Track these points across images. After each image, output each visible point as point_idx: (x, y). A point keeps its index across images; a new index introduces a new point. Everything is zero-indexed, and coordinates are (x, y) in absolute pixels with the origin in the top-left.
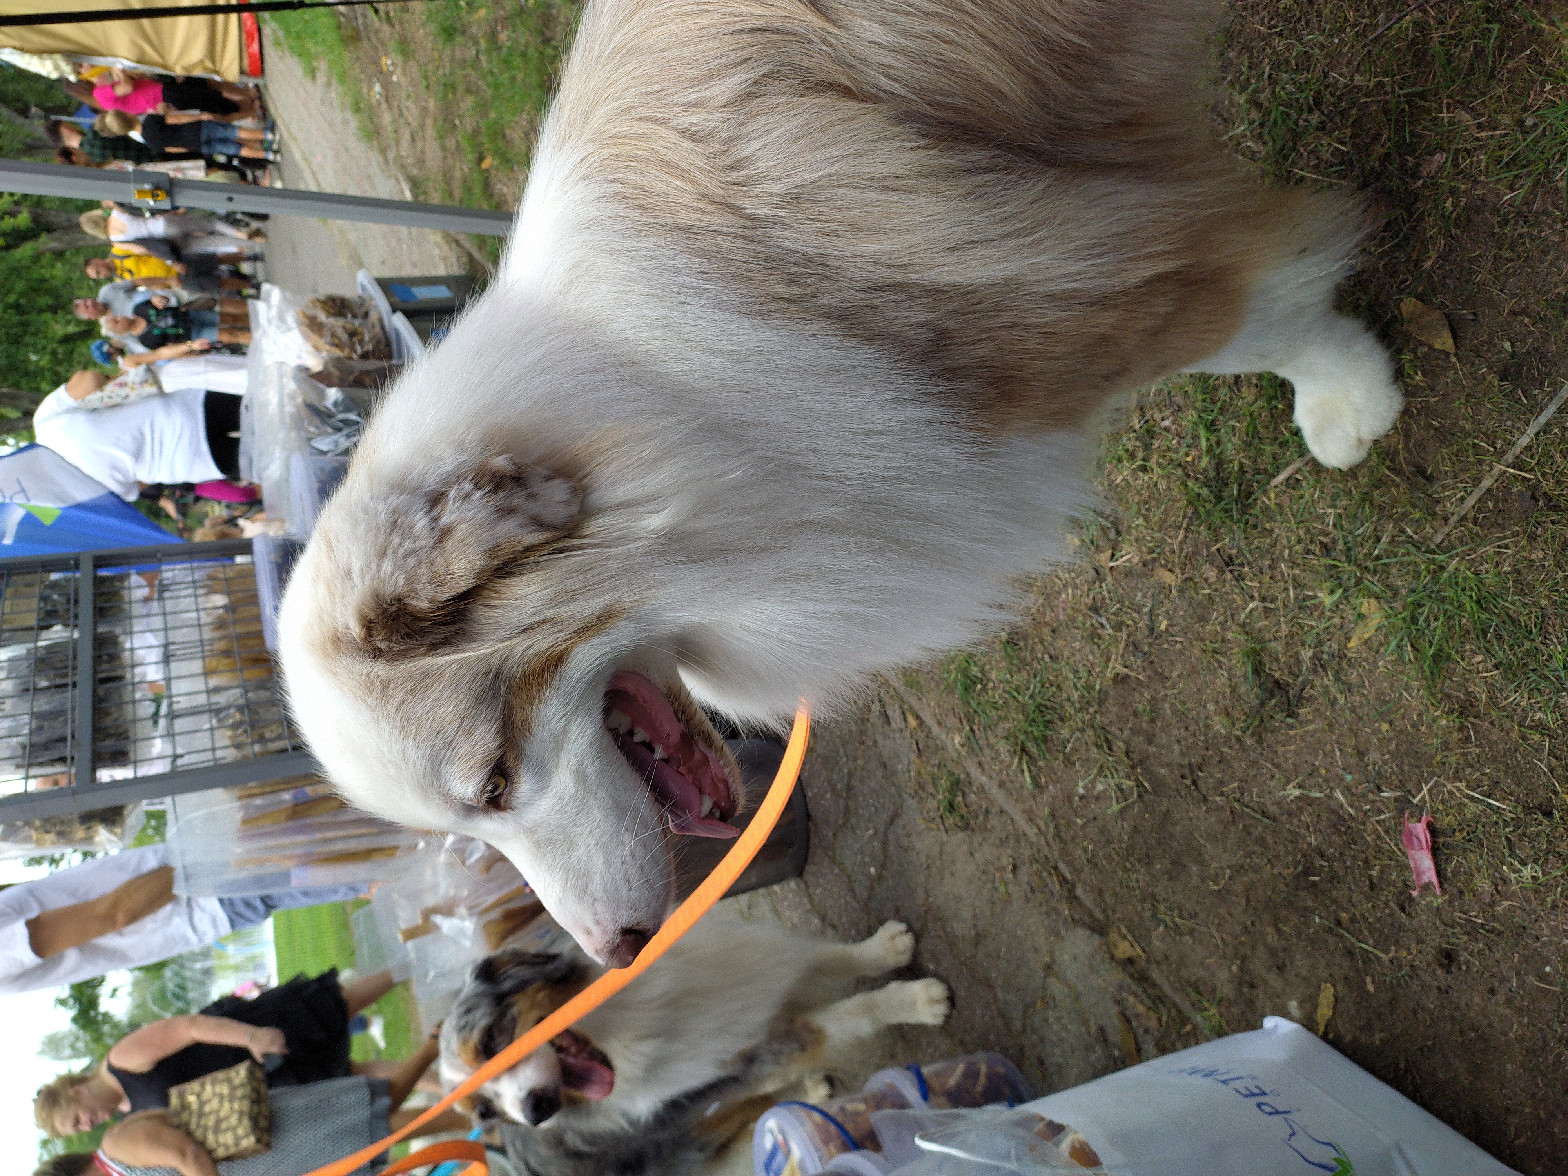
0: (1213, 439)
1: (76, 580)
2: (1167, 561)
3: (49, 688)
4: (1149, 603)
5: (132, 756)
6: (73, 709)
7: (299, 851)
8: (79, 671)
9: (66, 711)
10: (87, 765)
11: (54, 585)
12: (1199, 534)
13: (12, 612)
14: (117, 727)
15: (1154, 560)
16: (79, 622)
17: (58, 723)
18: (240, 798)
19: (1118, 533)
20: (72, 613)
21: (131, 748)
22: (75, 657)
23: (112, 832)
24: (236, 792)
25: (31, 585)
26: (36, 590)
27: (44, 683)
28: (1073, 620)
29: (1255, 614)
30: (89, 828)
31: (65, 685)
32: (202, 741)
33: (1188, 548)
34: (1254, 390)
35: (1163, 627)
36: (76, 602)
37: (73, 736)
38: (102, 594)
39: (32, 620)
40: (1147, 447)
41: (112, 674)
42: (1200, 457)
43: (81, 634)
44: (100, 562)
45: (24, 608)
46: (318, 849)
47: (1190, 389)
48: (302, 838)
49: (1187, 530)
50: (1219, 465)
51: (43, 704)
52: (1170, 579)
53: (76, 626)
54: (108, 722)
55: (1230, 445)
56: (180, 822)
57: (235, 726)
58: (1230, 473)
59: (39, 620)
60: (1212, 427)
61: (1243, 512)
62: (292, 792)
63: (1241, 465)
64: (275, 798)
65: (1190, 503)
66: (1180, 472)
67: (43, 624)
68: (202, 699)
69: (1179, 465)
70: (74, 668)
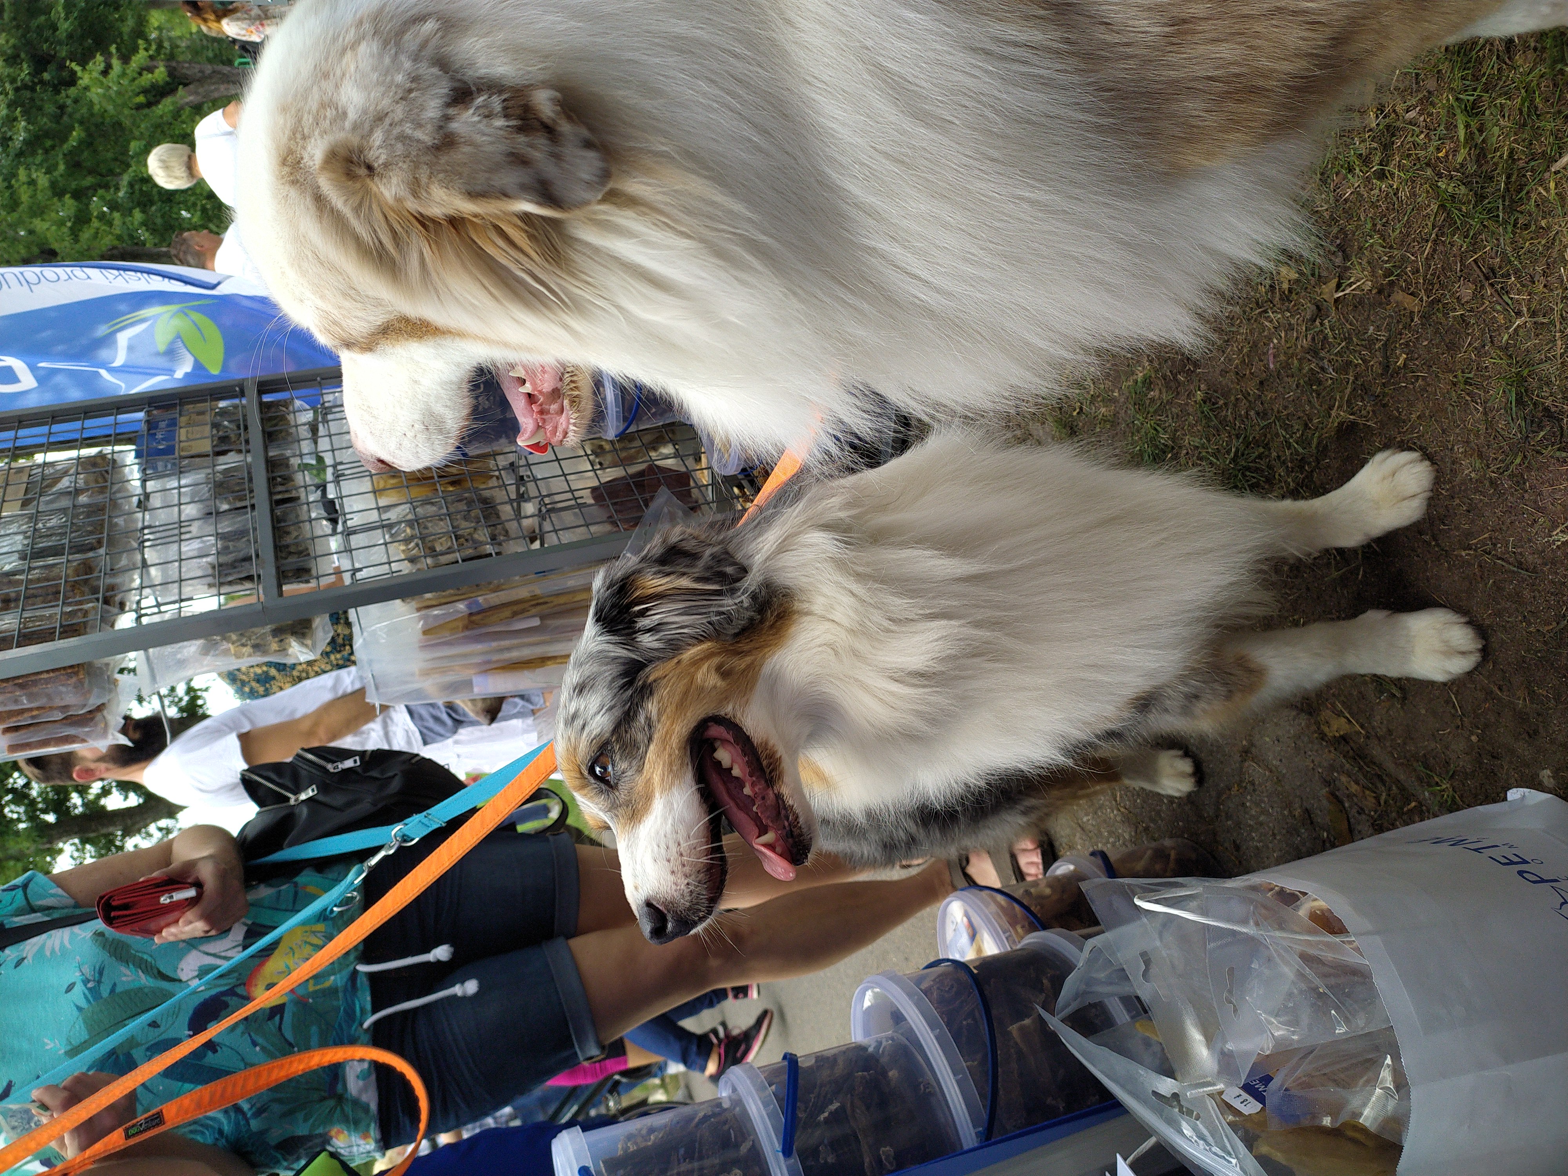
0: (1474, 124)
1: (244, 407)
2: (1409, 284)
3: (230, 510)
4: (1383, 335)
5: (314, 572)
6: (255, 529)
7: (478, 660)
8: (255, 494)
9: (248, 531)
10: (274, 582)
11: (224, 412)
12: (1452, 244)
13: (188, 440)
14: (297, 545)
15: (1391, 283)
16: (250, 447)
17: (241, 544)
18: (419, 610)
19: (1346, 258)
20: (242, 439)
21: (312, 564)
22: (251, 480)
23: (303, 645)
24: (414, 604)
25: (202, 413)
26: (208, 418)
27: (225, 507)
28: (1287, 366)
29: (1521, 332)
30: (281, 641)
31: (246, 507)
32: (378, 555)
33: (1437, 264)
34: (1531, 55)
35: (1400, 362)
36: (246, 428)
37: (257, 556)
38: (270, 419)
39: (206, 446)
40: (1386, 147)
41: (287, 496)
42: (1455, 151)
43: (253, 457)
44: (264, 387)
45: (198, 436)
46: (495, 657)
47: (1444, 67)
48: (479, 647)
49: (1435, 242)
50: (1481, 154)
51: (225, 526)
52: (1412, 304)
53: (248, 451)
54: (288, 540)
55: (1496, 130)
56: (365, 634)
57: (407, 541)
58: (1496, 164)
59: (214, 447)
60: (1473, 110)
61: (1511, 209)
62: (466, 602)
63: (1512, 152)
64: (450, 608)
65: (1442, 206)
66: (1429, 172)
67: (217, 449)
68: (374, 516)
69: (1428, 164)
70: (251, 491)
